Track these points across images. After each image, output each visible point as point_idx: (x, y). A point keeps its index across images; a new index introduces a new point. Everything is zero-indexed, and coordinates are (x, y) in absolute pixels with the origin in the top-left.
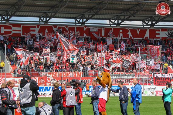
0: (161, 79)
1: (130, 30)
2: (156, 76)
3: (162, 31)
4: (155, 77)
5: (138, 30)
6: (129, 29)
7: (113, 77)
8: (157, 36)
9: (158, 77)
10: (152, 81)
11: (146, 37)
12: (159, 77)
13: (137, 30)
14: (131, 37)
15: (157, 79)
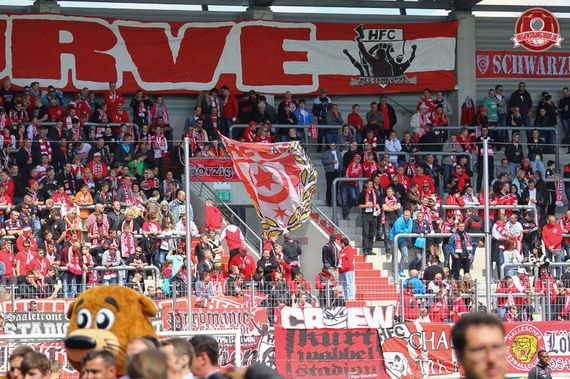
0: (320, 339)
1: (122, 29)
2: (293, 320)
3: (319, 38)
4: (286, 324)
5: (175, 33)
6: (114, 27)
7: (18, 332)
8: (290, 68)
9: (300, 326)
10: (266, 354)
11: (223, 77)
12: (310, 325)
13: (168, 33)
14: (128, 75)
15: (297, 339)
